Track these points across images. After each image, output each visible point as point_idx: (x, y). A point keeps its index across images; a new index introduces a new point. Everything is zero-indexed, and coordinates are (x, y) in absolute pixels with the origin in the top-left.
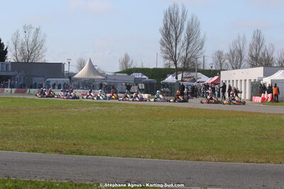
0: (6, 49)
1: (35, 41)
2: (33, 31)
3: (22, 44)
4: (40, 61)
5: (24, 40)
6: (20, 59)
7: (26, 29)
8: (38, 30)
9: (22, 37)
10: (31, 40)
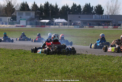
3: (110, 7)
5: (111, 5)
10: (114, 5)
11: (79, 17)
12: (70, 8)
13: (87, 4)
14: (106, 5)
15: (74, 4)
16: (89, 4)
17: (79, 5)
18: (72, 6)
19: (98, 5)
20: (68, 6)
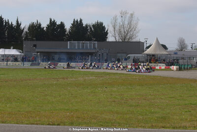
0: (107, 31)
1: (130, 23)
2: (129, 15)
3: (119, 27)
4: (134, 40)
5: (121, 23)
6: (118, 39)
7: (123, 14)
8: (132, 15)
9: (119, 20)
10: (126, 23)
11: (35, 46)
12: (45, 29)
13: (76, 20)
14: (111, 23)
15: (51, 20)
16: (81, 20)
17: (62, 22)
18: (48, 25)
19: (98, 22)
20: (40, 25)
